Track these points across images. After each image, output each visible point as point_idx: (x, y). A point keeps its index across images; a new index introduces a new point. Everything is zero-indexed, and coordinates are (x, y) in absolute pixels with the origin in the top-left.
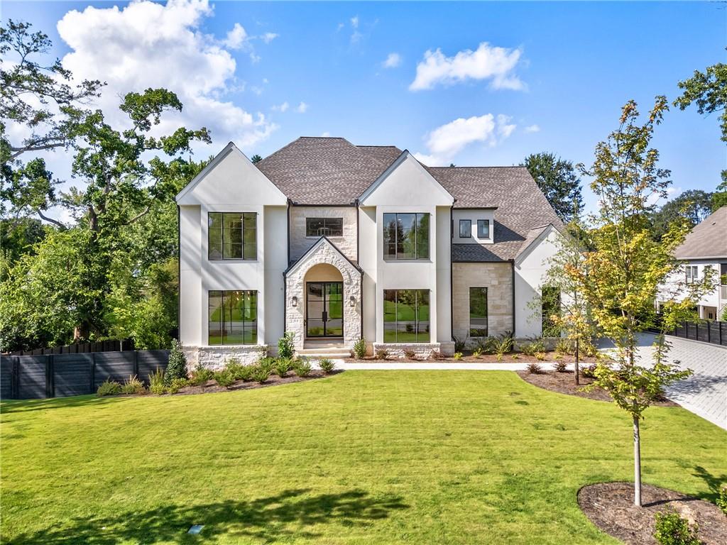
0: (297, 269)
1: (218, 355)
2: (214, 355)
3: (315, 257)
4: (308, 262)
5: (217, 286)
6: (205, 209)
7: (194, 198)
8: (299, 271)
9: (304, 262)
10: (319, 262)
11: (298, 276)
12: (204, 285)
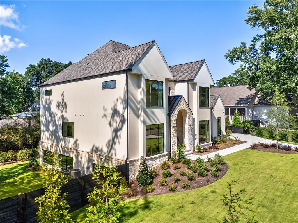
0: (175, 112)
1: (151, 162)
2: (150, 162)
3: (180, 106)
4: (178, 108)
5: (149, 123)
6: (144, 78)
7: (139, 70)
8: (175, 113)
9: (177, 108)
10: (181, 108)
11: (175, 116)
12: (144, 122)
